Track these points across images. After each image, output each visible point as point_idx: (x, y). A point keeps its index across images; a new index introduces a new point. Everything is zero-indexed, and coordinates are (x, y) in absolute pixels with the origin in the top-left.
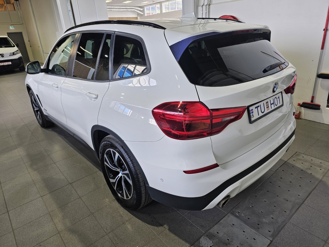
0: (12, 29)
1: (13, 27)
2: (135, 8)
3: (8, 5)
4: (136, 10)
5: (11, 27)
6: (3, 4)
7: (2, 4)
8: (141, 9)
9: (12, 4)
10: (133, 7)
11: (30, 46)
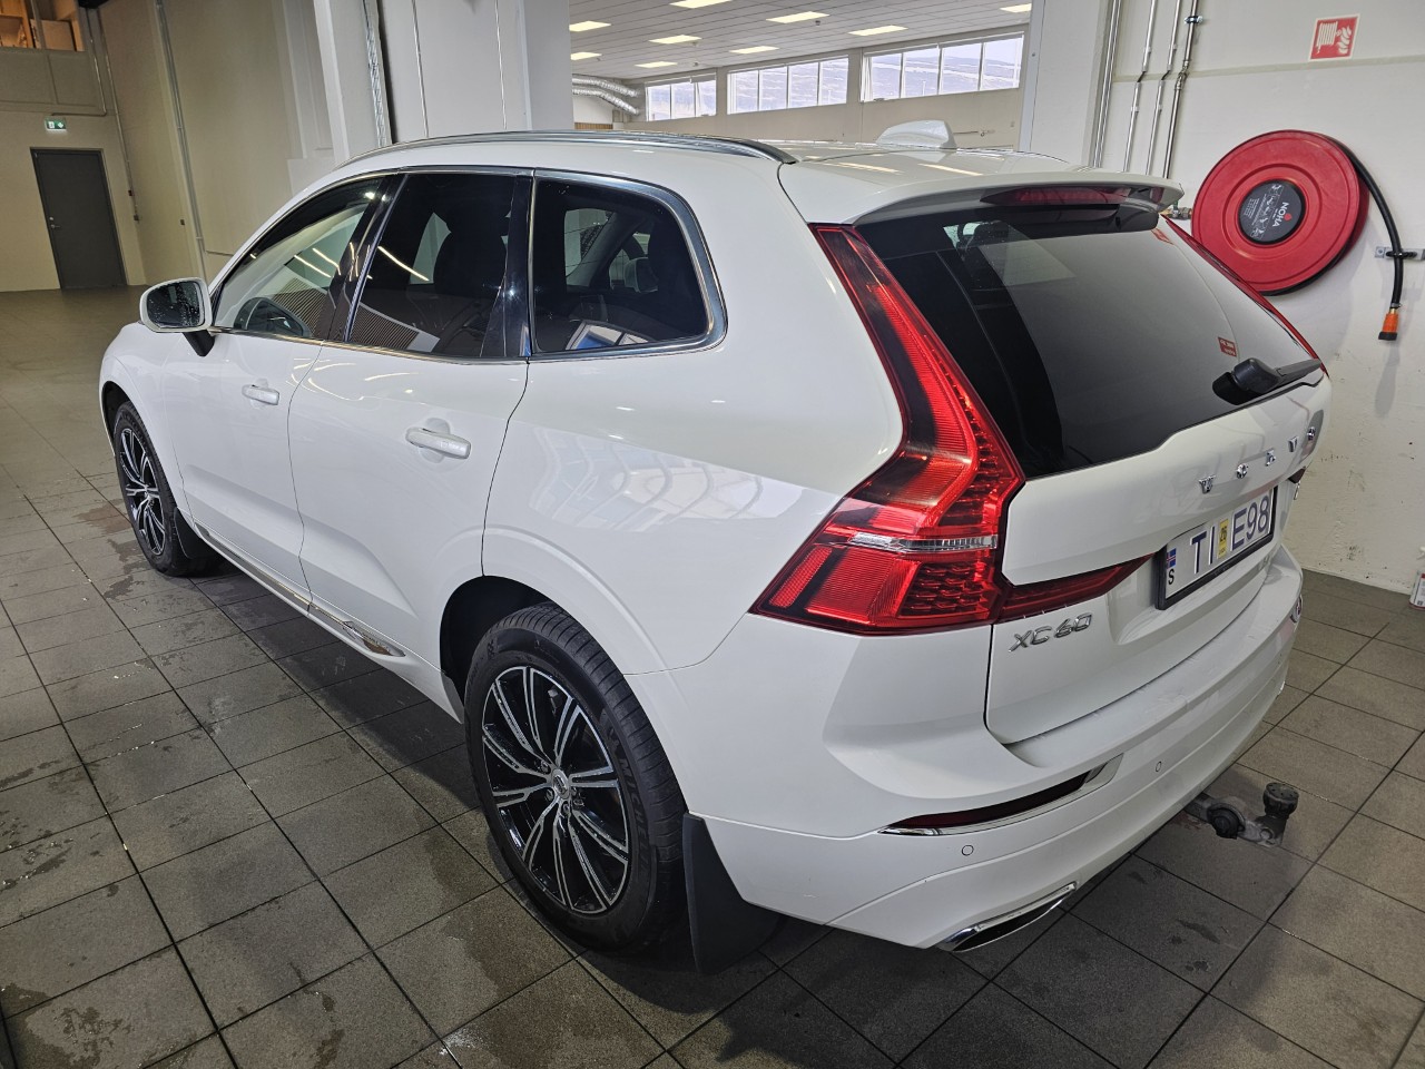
0: (56, 132)
1: (60, 125)
2: (603, 84)
3: (43, 22)
4: (608, 97)
5: (51, 124)
6: (21, 19)
7: (17, 18)
8: (632, 93)
9: (63, 21)
10: (598, 82)
11: (132, 214)
